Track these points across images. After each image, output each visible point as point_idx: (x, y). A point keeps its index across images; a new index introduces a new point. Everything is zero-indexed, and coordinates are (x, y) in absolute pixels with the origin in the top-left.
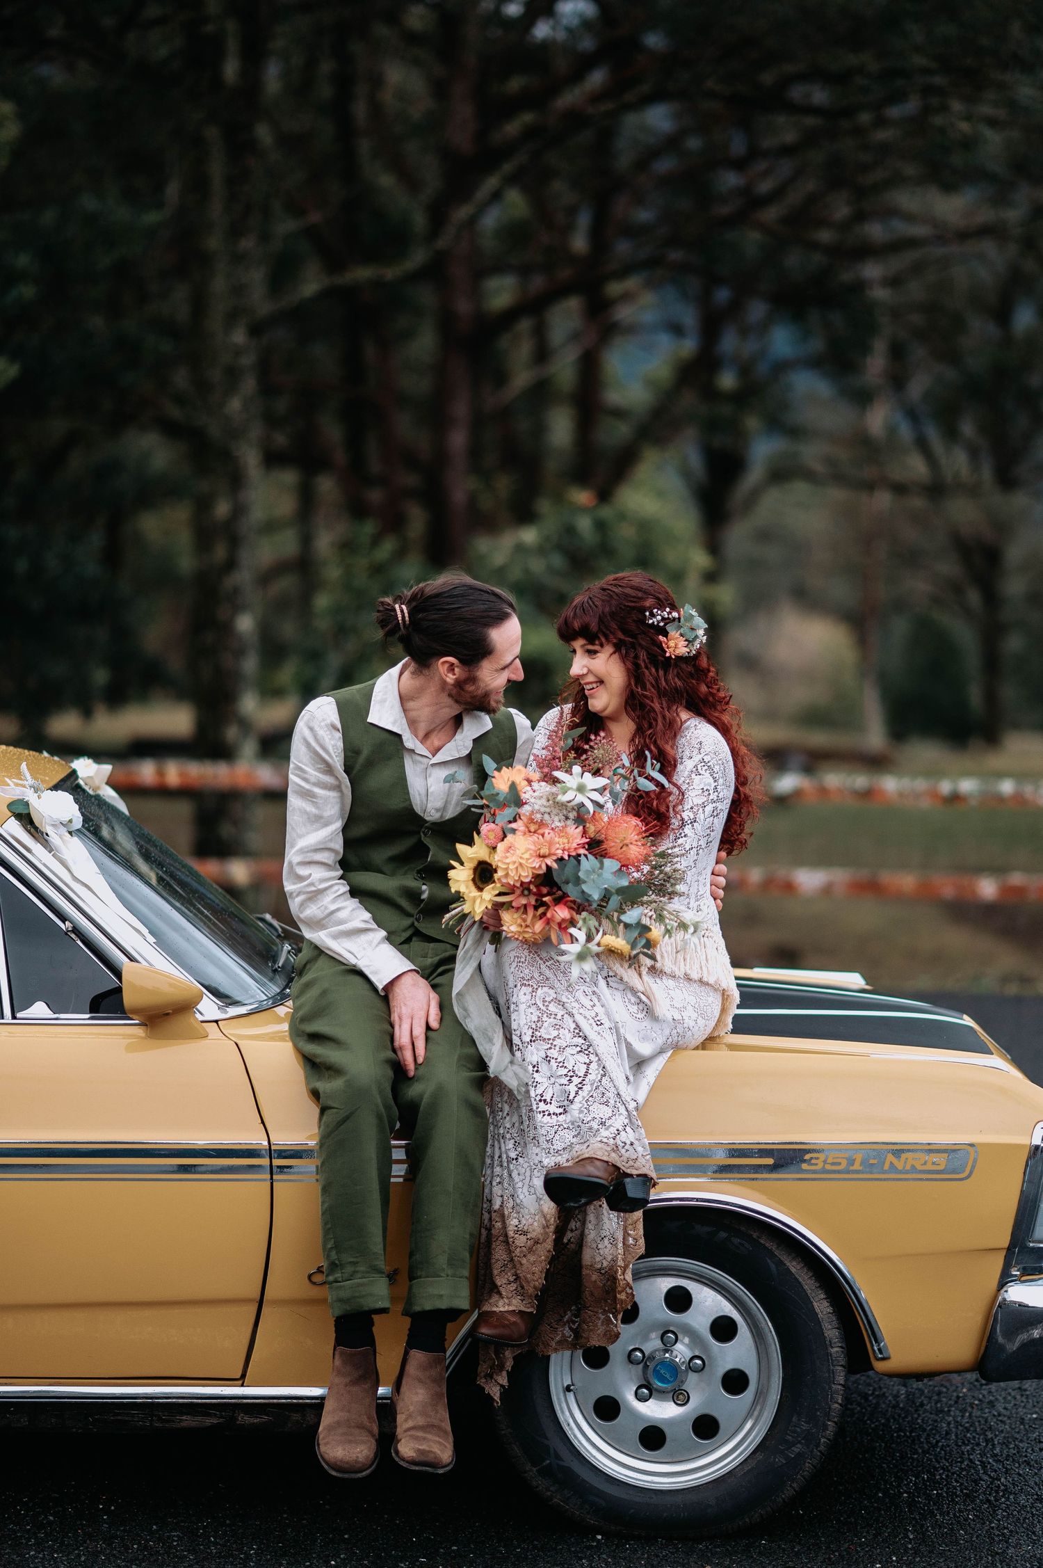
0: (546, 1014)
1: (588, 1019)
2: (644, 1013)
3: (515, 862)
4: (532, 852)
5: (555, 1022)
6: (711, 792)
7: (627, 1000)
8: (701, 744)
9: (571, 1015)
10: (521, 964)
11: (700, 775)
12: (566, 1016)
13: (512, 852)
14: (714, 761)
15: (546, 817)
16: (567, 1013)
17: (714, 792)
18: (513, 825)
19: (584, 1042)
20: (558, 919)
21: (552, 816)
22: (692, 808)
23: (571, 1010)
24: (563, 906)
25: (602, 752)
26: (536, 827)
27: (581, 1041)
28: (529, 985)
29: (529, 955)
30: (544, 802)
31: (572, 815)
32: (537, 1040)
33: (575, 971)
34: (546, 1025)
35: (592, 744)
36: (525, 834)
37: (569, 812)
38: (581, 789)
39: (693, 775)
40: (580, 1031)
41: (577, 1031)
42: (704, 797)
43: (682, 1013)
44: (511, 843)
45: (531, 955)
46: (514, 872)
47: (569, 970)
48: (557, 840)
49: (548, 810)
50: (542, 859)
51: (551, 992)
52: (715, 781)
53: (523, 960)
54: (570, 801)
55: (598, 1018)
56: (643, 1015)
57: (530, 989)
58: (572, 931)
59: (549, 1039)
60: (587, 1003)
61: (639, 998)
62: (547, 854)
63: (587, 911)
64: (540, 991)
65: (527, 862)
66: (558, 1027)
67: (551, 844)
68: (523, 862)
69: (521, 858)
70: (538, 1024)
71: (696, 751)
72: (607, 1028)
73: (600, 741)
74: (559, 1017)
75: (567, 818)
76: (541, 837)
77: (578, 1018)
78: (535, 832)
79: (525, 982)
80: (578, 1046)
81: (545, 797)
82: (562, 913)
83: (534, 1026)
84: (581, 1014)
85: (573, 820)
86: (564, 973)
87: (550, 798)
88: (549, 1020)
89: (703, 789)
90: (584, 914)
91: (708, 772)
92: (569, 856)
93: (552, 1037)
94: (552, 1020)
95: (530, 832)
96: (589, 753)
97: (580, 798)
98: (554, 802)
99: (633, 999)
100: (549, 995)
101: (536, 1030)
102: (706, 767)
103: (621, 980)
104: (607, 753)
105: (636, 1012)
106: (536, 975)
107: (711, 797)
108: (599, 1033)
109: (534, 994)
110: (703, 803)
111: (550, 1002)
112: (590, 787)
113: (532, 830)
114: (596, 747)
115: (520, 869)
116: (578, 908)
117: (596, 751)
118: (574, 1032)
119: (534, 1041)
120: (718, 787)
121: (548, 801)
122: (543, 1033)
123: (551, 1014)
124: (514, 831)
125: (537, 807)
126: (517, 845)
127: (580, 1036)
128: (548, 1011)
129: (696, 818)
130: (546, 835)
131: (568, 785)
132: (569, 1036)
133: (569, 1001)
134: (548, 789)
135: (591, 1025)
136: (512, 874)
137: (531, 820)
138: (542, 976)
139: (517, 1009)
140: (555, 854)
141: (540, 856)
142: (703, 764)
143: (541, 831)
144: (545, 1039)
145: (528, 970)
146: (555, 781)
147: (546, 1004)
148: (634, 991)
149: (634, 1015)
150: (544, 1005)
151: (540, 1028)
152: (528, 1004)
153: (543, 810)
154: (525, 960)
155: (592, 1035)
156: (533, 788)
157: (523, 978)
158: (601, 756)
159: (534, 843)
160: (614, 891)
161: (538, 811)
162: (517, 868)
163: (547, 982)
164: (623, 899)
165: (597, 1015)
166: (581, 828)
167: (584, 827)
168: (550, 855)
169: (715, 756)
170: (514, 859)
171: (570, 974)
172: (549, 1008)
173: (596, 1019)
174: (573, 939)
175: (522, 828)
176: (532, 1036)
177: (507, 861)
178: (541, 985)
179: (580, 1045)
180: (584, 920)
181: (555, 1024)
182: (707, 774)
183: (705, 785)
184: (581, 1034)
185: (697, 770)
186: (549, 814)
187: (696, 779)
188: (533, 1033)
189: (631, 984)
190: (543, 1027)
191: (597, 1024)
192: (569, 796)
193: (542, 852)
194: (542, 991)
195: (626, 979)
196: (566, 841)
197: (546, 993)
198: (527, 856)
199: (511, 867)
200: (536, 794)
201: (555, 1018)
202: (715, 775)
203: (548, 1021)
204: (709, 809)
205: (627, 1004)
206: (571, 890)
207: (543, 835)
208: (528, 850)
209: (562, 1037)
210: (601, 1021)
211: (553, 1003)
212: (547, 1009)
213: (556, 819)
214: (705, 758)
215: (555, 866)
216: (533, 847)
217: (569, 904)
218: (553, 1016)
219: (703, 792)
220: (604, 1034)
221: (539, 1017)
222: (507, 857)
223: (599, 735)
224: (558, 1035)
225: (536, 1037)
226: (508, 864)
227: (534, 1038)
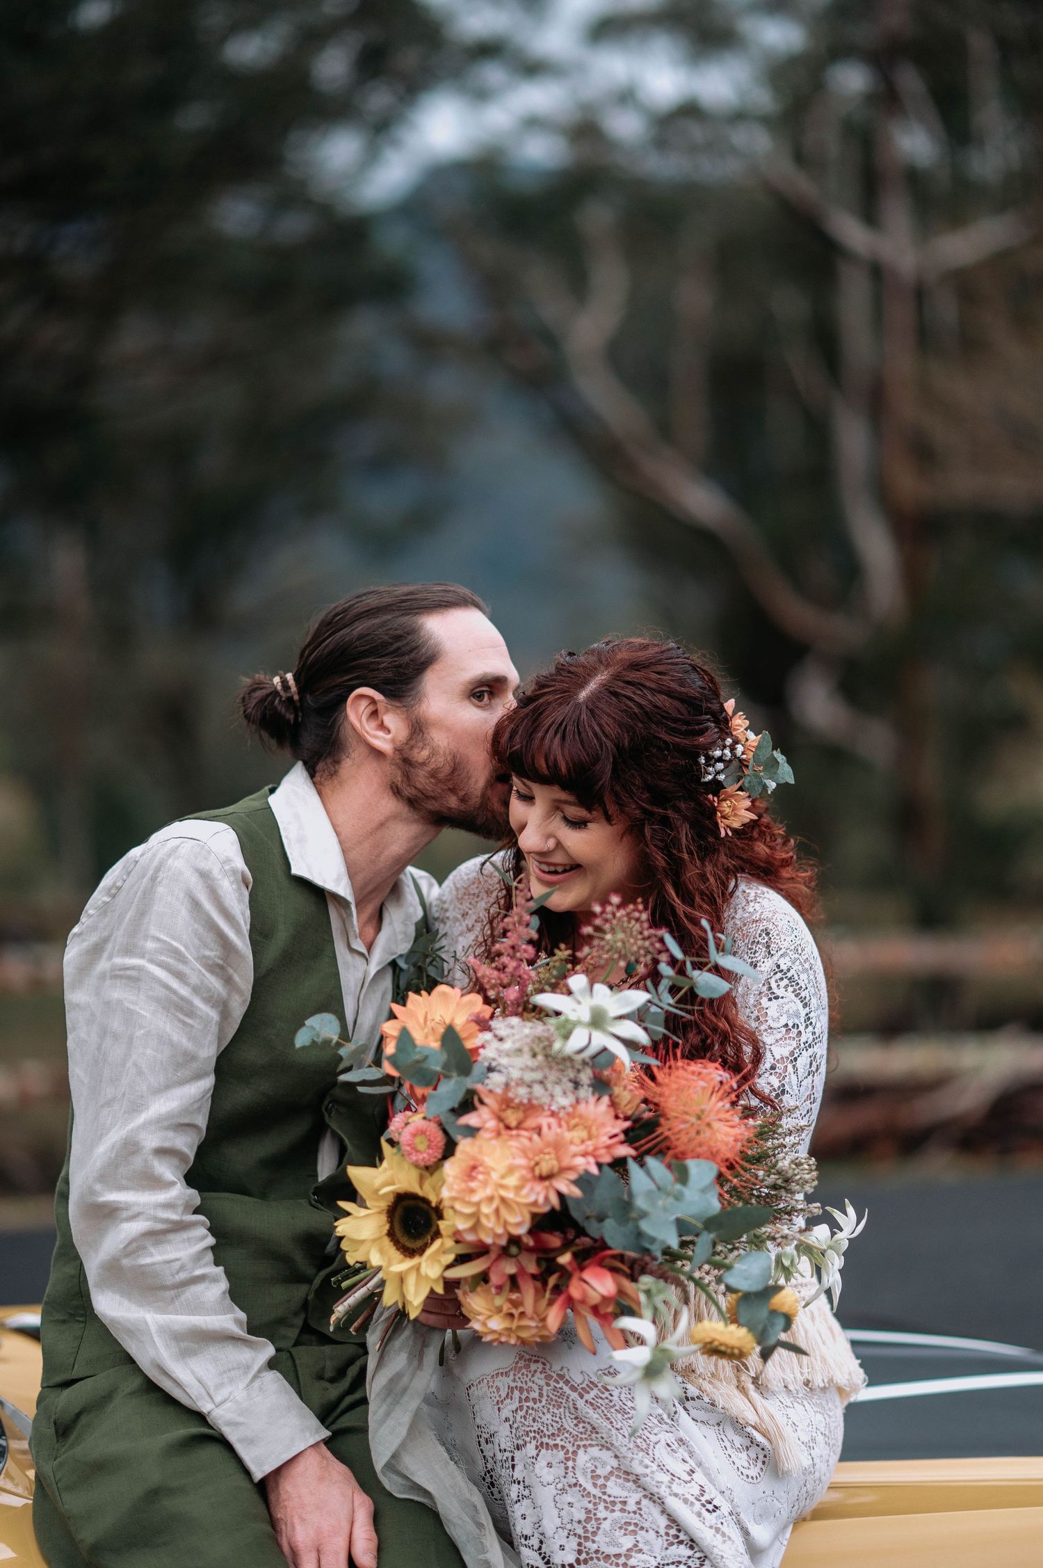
0: (603, 1504)
1: (692, 1504)
2: (760, 1464)
3: (490, 1199)
4: (524, 1172)
5: (625, 1517)
6: (802, 1028)
7: (728, 1445)
8: (768, 934)
9: (653, 1498)
10: (531, 1404)
11: (777, 998)
12: (645, 1502)
13: (480, 1177)
14: (797, 967)
15: (538, 1090)
16: (645, 1496)
17: (807, 1027)
18: (471, 1119)
19: (690, 1553)
20: (594, 1298)
21: (549, 1086)
22: (773, 1068)
23: (655, 1490)
24: (598, 1270)
25: (620, 936)
26: (520, 1115)
27: (684, 1551)
28: (556, 1446)
29: (548, 1385)
30: (526, 1060)
31: (586, 1077)
32: (592, 1559)
33: (642, 1403)
34: (606, 1525)
35: (598, 922)
36: (499, 1134)
37: (579, 1071)
38: (598, 1020)
39: (764, 1001)
40: (679, 1531)
41: (673, 1532)
42: (792, 1042)
43: (812, 1452)
44: (474, 1158)
45: (552, 1383)
46: (493, 1218)
47: (629, 1404)
48: (568, 1135)
49: (538, 1076)
50: (547, 1183)
51: (606, 1456)
52: (805, 1005)
53: (536, 1395)
54: (581, 1051)
55: (707, 1497)
56: (757, 1469)
57: (561, 1454)
58: (627, 1322)
59: (618, 1556)
60: (680, 1469)
61: (749, 1436)
62: (556, 1170)
63: (651, 1273)
64: (582, 1457)
65: (517, 1194)
66: (632, 1528)
67: (558, 1146)
68: (509, 1195)
69: (502, 1186)
70: (589, 1526)
71: (762, 950)
72: (727, 1514)
73: (614, 915)
74: (631, 1506)
75: (577, 1084)
76: (535, 1137)
77: (674, 1504)
78: (518, 1127)
79: (545, 1440)
80: (680, 1562)
81: (526, 1049)
82: (600, 1284)
83: (580, 1531)
84: (676, 1495)
85: (589, 1086)
86: (623, 1411)
87: (537, 1050)
88: (611, 1516)
89: (786, 1025)
90: (646, 1280)
91: (790, 989)
92: (599, 1165)
93: (623, 1551)
94: (617, 1514)
95: (508, 1128)
96: (596, 942)
97: (600, 1040)
98: (546, 1056)
99: (738, 1441)
100: (604, 1464)
101: (587, 1539)
102: (786, 982)
103: (713, 1405)
104: (631, 935)
105: (746, 1464)
106: (569, 1424)
107: (803, 1039)
108: (717, 1530)
109: (570, 1464)
110: (792, 1053)
111: (607, 1478)
112: (614, 1011)
113: (513, 1123)
114: (607, 927)
115: (503, 1212)
116: (632, 1269)
117: (608, 937)
118: (667, 1534)
119: (585, 1562)
120: (811, 1015)
121: (534, 1055)
122: (601, 1542)
123: (613, 1503)
124: (472, 1132)
125: (515, 1074)
126: (489, 1161)
127: (681, 1542)
128: (606, 1497)
129: (783, 1085)
130: (545, 1129)
131: (573, 1017)
132: (659, 1543)
133: (648, 1471)
134: (527, 1031)
135: (699, 1515)
136: (489, 1223)
137: (507, 1103)
138: (581, 1425)
139: (526, 1493)
140: (570, 1168)
141: (542, 1178)
142: (779, 975)
143: (531, 1123)
144: (608, 1557)
145: (549, 1416)
146: (539, 1013)
147: (600, 1482)
148: (738, 1425)
149: (745, 1472)
150: (595, 1485)
151: (594, 1534)
152: (560, 1486)
153: (529, 1076)
154: (541, 1395)
155: (706, 1536)
156: (498, 1032)
157: (539, 1432)
158: (619, 944)
159: (524, 1152)
160: (700, 1225)
161: (521, 1082)
162: (497, 1211)
163: (594, 1436)
164: (717, 1236)
165: (703, 1491)
166: (606, 1099)
167: (611, 1096)
168: (563, 1170)
169: (797, 956)
170: (489, 1191)
171: (632, 1412)
172: (608, 1491)
173: (703, 1499)
174: (630, 1339)
175: (492, 1124)
176: (580, 1552)
177: (475, 1198)
178: (582, 1443)
179: (683, 1560)
180: (648, 1293)
181: (626, 1523)
182: (790, 995)
183: (789, 1017)
184: (682, 1537)
185: (770, 988)
186: (541, 1082)
187: (772, 1008)
188: (580, 1544)
189: (735, 1412)
190: (600, 1532)
191: (708, 1510)
192: (578, 1039)
193: (545, 1168)
194: (587, 1458)
195: (721, 1402)
196: (584, 1134)
197: (595, 1459)
198: (512, 1181)
199: (486, 1209)
200: (507, 1045)
201: (623, 1510)
202: (803, 994)
203: (610, 1519)
204: (803, 1062)
205: (730, 1451)
206: (613, 1233)
207: (539, 1130)
208: (511, 1170)
209: (645, 1548)
210: (715, 1502)
211: (613, 1478)
212: (604, 1493)
213: (558, 1090)
214: (781, 962)
215: (576, 1192)
216: (521, 1161)
217: (608, 1262)
218: (619, 1506)
219: (788, 1031)
220: (724, 1529)
221: (588, 1511)
222: (472, 1191)
223: (610, 904)
224: (636, 1546)
225: (588, 1553)
226: (478, 1204)
227: (583, 1556)
